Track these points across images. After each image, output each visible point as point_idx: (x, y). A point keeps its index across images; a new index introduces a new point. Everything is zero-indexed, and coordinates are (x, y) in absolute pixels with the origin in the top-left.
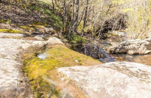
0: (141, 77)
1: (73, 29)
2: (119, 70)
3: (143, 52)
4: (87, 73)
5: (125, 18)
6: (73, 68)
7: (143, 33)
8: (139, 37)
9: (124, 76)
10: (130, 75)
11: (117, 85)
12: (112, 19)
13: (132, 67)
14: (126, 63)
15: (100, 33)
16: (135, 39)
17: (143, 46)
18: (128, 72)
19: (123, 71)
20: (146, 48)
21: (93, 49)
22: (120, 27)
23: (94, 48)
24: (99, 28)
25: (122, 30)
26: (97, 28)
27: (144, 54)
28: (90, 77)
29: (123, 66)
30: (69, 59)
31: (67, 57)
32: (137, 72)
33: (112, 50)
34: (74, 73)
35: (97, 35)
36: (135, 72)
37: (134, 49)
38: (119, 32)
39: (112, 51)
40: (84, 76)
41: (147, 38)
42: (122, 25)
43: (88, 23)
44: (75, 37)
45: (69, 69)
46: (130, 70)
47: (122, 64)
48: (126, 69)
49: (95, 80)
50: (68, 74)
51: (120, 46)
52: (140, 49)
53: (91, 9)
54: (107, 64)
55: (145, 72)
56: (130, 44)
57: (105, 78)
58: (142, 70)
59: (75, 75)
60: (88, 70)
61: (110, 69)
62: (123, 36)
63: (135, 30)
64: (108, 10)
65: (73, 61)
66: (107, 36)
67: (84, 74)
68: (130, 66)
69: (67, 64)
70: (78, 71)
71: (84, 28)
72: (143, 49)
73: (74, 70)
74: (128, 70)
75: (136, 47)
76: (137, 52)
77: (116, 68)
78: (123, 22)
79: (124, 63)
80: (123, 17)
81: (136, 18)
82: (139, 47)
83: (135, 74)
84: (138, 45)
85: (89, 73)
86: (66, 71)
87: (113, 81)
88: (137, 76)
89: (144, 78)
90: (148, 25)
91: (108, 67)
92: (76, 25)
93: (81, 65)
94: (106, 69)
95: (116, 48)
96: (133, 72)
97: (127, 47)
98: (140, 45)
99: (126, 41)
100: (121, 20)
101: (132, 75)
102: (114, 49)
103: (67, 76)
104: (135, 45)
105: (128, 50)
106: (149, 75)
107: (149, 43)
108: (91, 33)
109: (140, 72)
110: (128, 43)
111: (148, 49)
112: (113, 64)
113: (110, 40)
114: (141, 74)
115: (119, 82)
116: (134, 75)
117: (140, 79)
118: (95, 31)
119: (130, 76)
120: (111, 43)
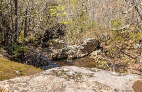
0: (76, 79)
1: (13, 39)
2: (58, 75)
3: (80, 56)
4: (28, 83)
5: (63, 27)
6: (12, 80)
7: (79, 39)
8: (76, 43)
9: (62, 80)
10: (67, 78)
11: (56, 89)
12: (51, 28)
13: (69, 71)
14: (64, 68)
15: (41, 42)
16: (73, 45)
17: (79, 50)
18: (65, 75)
19: (61, 76)
20: (82, 52)
21: (36, 58)
22: (59, 35)
23: (37, 56)
24: (41, 37)
25: (62, 38)
26: (38, 37)
27: (81, 58)
28: (31, 87)
29: (62, 71)
30: (9, 71)
31: (6, 69)
32: (73, 74)
33: (54, 56)
34: (13, 85)
35: (39, 44)
36: (72, 75)
37: (72, 54)
38: (59, 40)
39: (54, 58)
40: (24, 87)
41: (82, 43)
42: (61, 33)
43: (29, 33)
44: (16, 47)
45: (8, 82)
46: (67, 74)
47: (60, 69)
48: (64, 73)
49: (36, 88)
50: (7, 88)
51: (60, 52)
52: (77, 53)
53: (30, 19)
54: (48, 71)
55: (80, 73)
56: (69, 50)
57: (45, 85)
58: (77, 72)
59: (14, 87)
60: (29, 80)
61: (50, 76)
62: (62, 43)
63: (72, 37)
64: (47, 20)
65: (13, 73)
66: (48, 44)
67: (24, 84)
68: (67, 70)
69: (7, 77)
70: (19, 82)
71: (25, 37)
72: (80, 53)
73: (13, 82)
74: (65, 74)
75: (74, 52)
76: (75, 56)
77: (55, 74)
78: (61, 31)
79: (62, 68)
80: (61, 27)
81: (72, 27)
82: (76, 51)
83: (71, 76)
84: (75, 50)
85: (30, 82)
86: (5, 84)
87: (53, 87)
88: (73, 78)
89: (79, 79)
90: (82, 33)
91: (47, 74)
92: (16, 35)
93: (22, 75)
94: (45, 76)
95: (57, 55)
96: (70, 75)
97: (67, 52)
98: (77, 50)
99: (65, 47)
100: (60, 29)
101: (69, 78)
102: (56, 55)
103: (5, 90)
104: (73, 50)
105: (68, 55)
106: (83, 76)
107: (83, 47)
108: (33, 42)
109: (76, 74)
110: (67, 49)
111: (83, 53)
112: (52, 70)
113: (52, 48)
114: (76, 75)
115: (58, 86)
116: (70, 78)
117: (76, 80)
118: (37, 40)
119: (67, 80)
120: (53, 50)
